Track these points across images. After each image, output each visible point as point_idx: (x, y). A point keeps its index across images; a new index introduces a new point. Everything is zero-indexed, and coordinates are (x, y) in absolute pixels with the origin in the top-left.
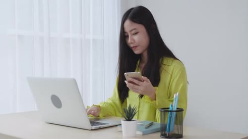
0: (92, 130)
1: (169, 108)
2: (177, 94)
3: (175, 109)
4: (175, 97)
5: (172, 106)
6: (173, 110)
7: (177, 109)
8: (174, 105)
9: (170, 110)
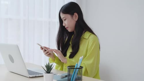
0: (30, 77)
1: (75, 66)
2: (82, 57)
3: (78, 67)
4: (80, 59)
5: (77, 65)
6: (77, 67)
7: (80, 66)
8: (78, 64)
9: (75, 67)
